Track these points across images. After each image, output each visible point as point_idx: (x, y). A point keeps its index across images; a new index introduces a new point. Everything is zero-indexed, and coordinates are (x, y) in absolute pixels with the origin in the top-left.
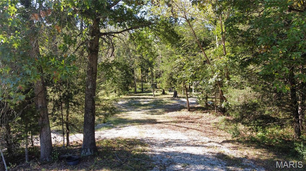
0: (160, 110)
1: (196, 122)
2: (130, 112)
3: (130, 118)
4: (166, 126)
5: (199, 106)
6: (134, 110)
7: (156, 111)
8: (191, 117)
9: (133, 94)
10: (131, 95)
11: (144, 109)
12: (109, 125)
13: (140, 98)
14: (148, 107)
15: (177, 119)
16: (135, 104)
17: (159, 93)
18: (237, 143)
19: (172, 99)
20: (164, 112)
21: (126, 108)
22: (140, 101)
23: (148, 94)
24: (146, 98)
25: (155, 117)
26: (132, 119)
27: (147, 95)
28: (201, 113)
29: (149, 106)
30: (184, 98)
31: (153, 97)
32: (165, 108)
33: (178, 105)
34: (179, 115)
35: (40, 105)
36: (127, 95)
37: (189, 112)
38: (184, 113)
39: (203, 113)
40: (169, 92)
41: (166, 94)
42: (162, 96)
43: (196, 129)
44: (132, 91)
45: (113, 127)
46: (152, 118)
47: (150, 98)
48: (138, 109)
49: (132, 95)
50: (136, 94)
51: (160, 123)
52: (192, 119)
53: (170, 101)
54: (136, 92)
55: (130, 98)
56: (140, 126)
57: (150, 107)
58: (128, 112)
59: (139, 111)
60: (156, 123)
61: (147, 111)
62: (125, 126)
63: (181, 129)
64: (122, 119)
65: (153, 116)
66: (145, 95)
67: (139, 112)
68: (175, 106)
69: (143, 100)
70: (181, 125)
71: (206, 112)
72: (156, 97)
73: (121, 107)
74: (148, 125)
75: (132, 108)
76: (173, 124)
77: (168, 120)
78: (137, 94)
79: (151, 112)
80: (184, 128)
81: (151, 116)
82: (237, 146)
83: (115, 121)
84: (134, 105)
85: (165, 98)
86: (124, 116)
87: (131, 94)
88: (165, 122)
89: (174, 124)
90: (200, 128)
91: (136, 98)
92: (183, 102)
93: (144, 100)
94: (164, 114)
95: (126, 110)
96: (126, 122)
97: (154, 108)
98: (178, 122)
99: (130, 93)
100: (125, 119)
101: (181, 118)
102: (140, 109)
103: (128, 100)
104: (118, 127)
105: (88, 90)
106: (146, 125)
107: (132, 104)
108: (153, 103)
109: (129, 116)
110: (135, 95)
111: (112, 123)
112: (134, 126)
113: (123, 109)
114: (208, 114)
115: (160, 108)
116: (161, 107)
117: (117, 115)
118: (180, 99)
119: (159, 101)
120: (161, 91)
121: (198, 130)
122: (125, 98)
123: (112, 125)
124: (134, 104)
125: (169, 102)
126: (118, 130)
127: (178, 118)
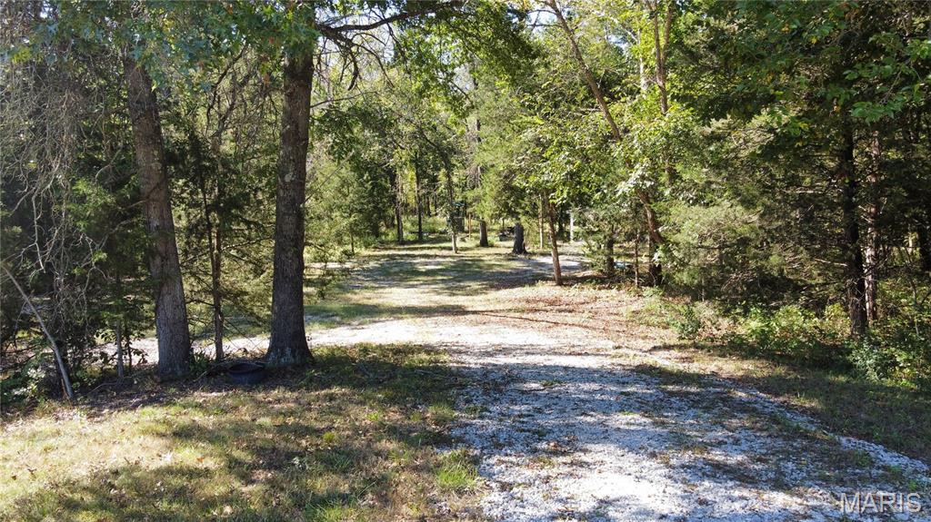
0: (475, 285)
1: (581, 310)
2: (387, 290)
3: (387, 304)
4: (492, 318)
5: (589, 273)
6: (398, 286)
7: (462, 288)
8: (564, 299)
9: (392, 246)
10: (386, 249)
11: (425, 283)
12: (329, 318)
13: (414, 256)
14: (440, 278)
15: (524, 303)
16: (401, 271)
17: (471, 242)
18: (692, 349)
19: (510, 258)
20: (486, 289)
21: (376, 280)
22: (415, 264)
23: (437, 245)
24: (432, 256)
25: (460, 300)
26: (394, 306)
27: (434, 248)
28: (595, 289)
29: (442, 275)
30: (543, 255)
31: (452, 253)
32: (488, 280)
33: (526, 271)
34: (530, 294)
35: (156, 223)
36: (375, 248)
37: (558, 287)
38: (546, 290)
39: (600, 289)
40: (501, 240)
41: (492, 246)
42: (478, 252)
43: (579, 326)
44: (390, 237)
45: (340, 324)
46: (452, 304)
47: (444, 257)
48: (411, 283)
49: (390, 249)
50: (402, 247)
51: (475, 312)
52: (567, 305)
53: (505, 263)
54: (401, 242)
55: (384, 256)
56: (418, 320)
57: (445, 278)
58: (381, 290)
59: (413, 286)
60: (466, 313)
61: (437, 286)
62: (375, 322)
63: (535, 324)
64: (364, 306)
65: (454, 298)
66: (429, 248)
67: (412, 290)
68: (517, 274)
69: (423, 260)
70: (537, 316)
71: (610, 288)
72: (463, 253)
73: (359, 277)
74: (442, 318)
75: (394, 280)
76: (512, 314)
77: (498, 307)
78: (406, 247)
79: (447, 289)
80: (544, 323)
81: (449, 298)
82: (690, 355)
83: (345, 309)
84: (396, 273)
85: (488, 255)
86: (370, 299)
87: (387, 246)
88: (492, 311)
89: (517, 315)
90: (592, 323)
91: (402, 256)
92: (542, 265)
93: (427, 260)
94: (486, 294)
95: (374, 285)
96: (377, 312)
97: (457, 279)
98: (530, 310)
99: (382, 242)
100: (375, 306)
101: (535, 301)
102: (416, 283)
103: (378, 260)
104: (356, 323)
105: (285, 187)
106: (436, 318)
107: (392, 271)
108: (452, 267)
109: (384, 298)
110: (399, 250)
111: (337, 315)
112: (401, 321)
113: (367, 284)
114: (614, 291)
115: (474, 280)
116: (476, 276)
117: (349, 295)
118: (534, 258)
119: (470, 262)
120: (476, 238)
121: (586, 327)
122: (369, 256)
123: (338, 319)
124: (397, 269)
125: (500, 265)
126: (355, 331)
127: (528, 301)
